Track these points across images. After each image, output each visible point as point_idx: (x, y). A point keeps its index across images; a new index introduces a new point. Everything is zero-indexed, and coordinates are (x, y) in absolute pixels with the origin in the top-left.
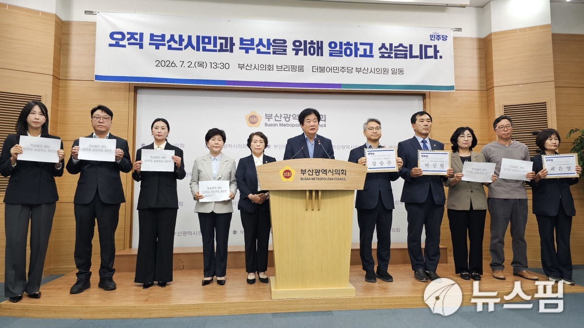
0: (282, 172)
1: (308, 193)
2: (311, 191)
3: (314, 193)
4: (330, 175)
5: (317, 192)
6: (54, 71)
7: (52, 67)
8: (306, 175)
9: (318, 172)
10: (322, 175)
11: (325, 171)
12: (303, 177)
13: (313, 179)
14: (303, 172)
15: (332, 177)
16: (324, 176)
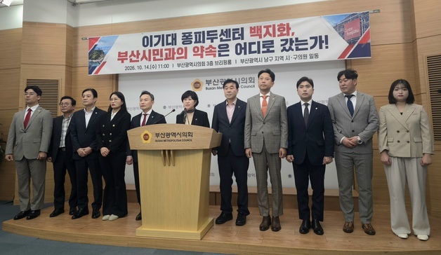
0: (142, 135)
1: (162, 152)
2: (164, 151)
3: (167, 153)
4: (178, 137)
5: (169, 151)
8: (160, 138)
9: (168, 135)
10: (172, 138)
11: (174, 134)
12: (157, 139)
13: (165, 141)
14: (157, 135)
15: (180, 139)
16: (173, 138)
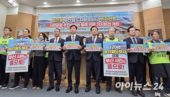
6: (31, 27)
7: (31, 26)
